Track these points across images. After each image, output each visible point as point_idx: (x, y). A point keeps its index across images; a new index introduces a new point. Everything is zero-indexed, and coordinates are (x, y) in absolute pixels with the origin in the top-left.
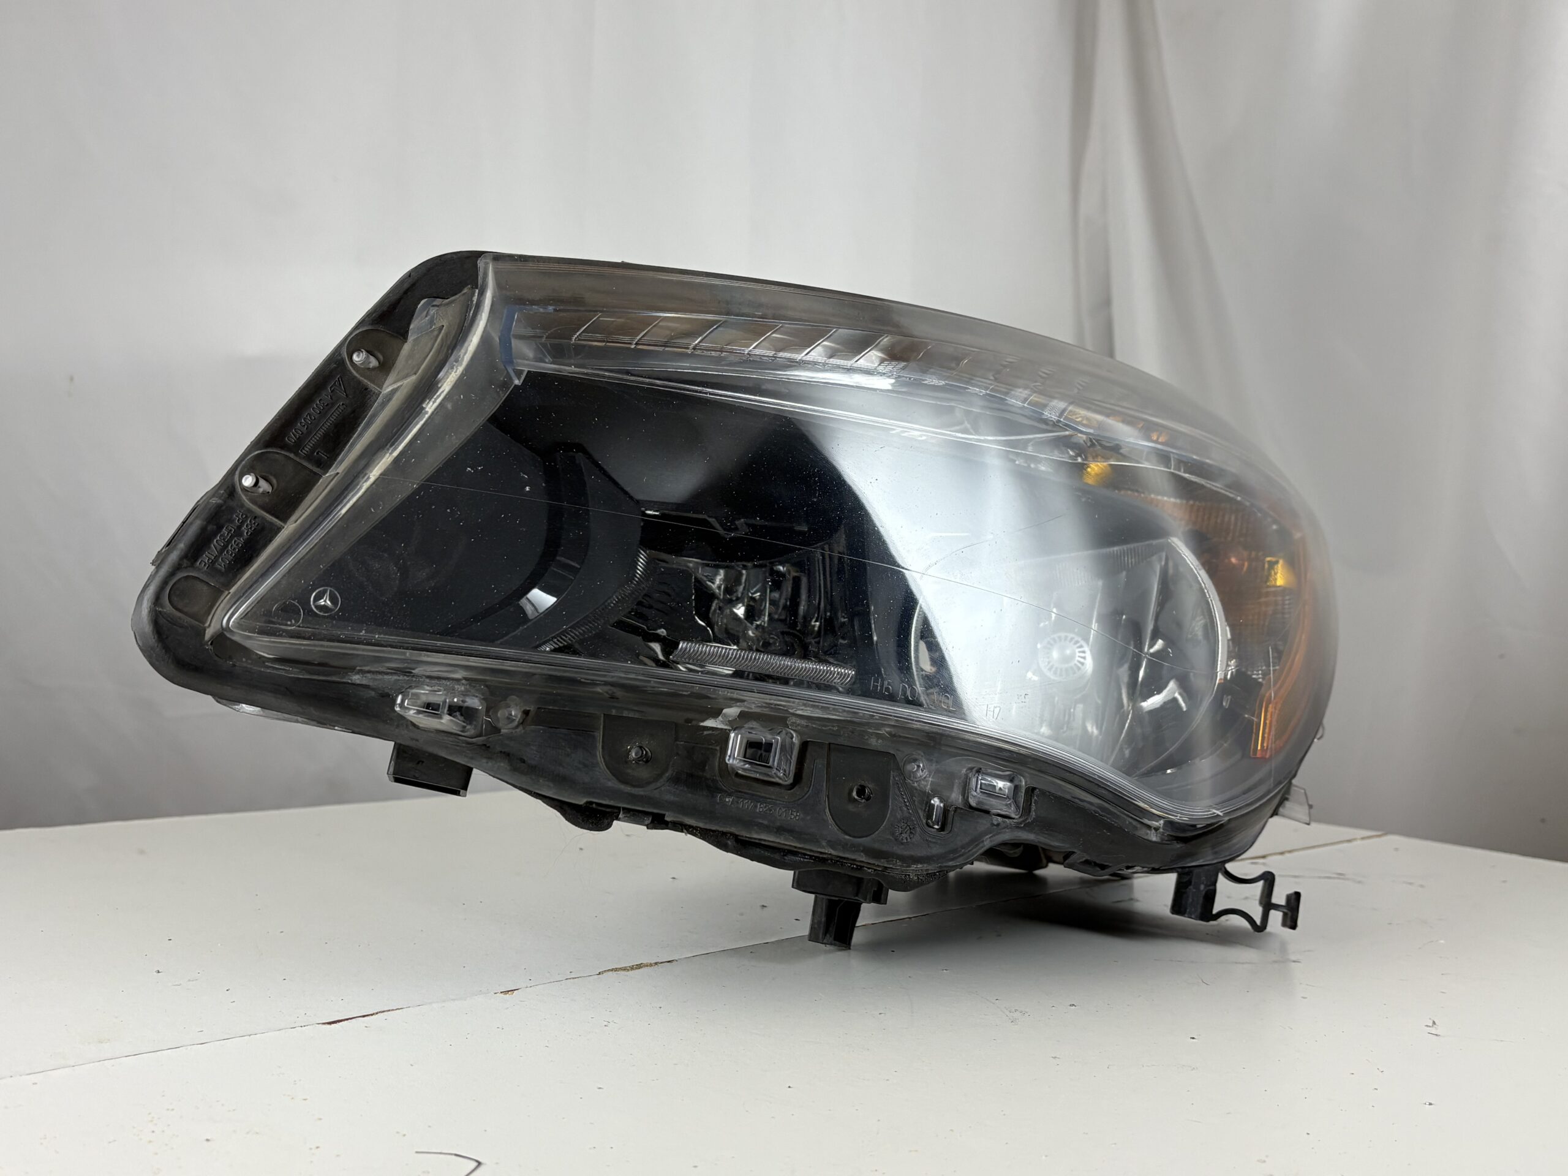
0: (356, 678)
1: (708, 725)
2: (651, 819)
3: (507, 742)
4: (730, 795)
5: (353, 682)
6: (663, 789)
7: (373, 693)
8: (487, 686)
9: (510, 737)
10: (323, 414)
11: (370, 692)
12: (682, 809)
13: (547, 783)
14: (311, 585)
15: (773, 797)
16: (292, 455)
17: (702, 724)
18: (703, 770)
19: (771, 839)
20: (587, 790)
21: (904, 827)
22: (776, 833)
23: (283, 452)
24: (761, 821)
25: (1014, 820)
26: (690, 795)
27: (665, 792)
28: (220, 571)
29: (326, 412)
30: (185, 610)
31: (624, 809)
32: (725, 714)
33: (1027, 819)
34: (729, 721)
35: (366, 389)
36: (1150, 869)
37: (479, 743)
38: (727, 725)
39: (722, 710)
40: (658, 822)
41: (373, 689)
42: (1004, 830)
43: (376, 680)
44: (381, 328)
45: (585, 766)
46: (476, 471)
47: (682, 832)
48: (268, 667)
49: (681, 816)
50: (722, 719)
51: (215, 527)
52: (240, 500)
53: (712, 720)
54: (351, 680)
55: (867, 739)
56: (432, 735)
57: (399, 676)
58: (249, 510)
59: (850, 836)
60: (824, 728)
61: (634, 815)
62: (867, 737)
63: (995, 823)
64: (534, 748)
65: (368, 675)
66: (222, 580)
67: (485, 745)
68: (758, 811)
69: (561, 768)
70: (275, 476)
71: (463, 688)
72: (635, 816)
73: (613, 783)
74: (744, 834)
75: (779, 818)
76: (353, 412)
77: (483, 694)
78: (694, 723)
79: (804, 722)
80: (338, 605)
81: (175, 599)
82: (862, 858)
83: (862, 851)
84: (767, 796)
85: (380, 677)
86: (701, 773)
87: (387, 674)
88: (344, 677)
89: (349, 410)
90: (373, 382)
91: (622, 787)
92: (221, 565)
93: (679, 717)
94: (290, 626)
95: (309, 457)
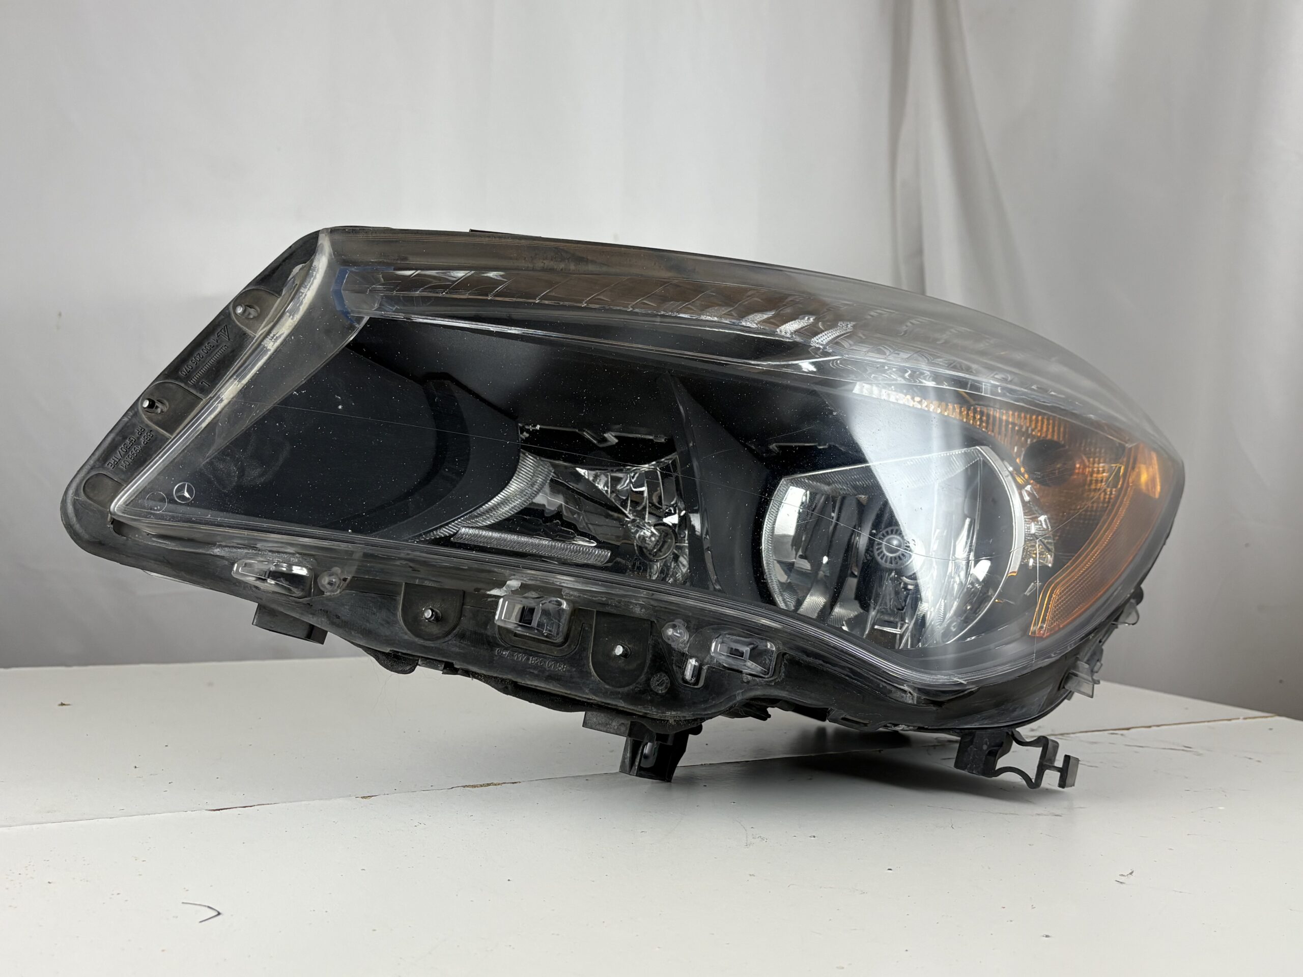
0: (217, 551)
1: (491, 594)
2: (443, 666)
3: (325, 602)
4: (506, 649)
5: (215, 554)
6: (450, 642)
7: (226, 563)
8: (316, 559)
9: (329, 599)
10: (209, 354)
12: (464, 658)
13: (357, 635)
14: (173, 481)
15: (544, 652)
16: (183, 385)
17: (488, 593)
18: (486, 629)
19: (543, 685)
20: (388, 641)
22: (545, 680)
23: (177, 383)
24: (532, 671)
25: (764, 680)
26: (473, 648)
27: (453, 646)
28: (122, 470)
29: (212, 352)
30: (95, 498)
31: (422, 657)
32: (508, 586)
33: (777, 679)
34: (512, 591)
35: (245, 334)
36: (916, 728)
37: (304, 603)
39: (506, 581)
40: (450, 669)
41: (227, 560)
42: (756, 687)
43: (231, 552)
44: (262, 287)
45: (388, 623)
46: (301, 394)
47: (470, 677)
48: (154, 542)
49: (465, 664)
50: (505, 589)
51: (121, 438)
52: (141, 418)
53: (498, 590)
54: (213, 552)
55: (632, 608)
56: (269, 595)
58: (147, 426)
59: (611, 686)
60: (594, 598)
61: (429, 662)
62: (631, 607)
63: (745, 681)
64: (347, 607)
65: (226, 549)
66: (123, 477)
67: (309, 604)
68: (530, 662)
69: (368, 624)
70: (168, 400)
71: (297, 560)
72: (431, 663)
73: (409, 636)
74: (522, 681)
75: (547, 669)
76: (233, 351)
77: (312, 565)
78: (482, 591)
79: (576, 593)
80: (194, 496)
81: (88, 490)
82: (622, 704)
83: (621, 699)
84: (540, 651)
85: (235, 550)
86: (483, 631)
87: (240, 548)
88: (208, 550)
89: (230, 350)
90: (249, 328)
91: (416, 640)
92: (123, 465)
93: (469, 587)
94: (156, 510)
95: (195, 386)
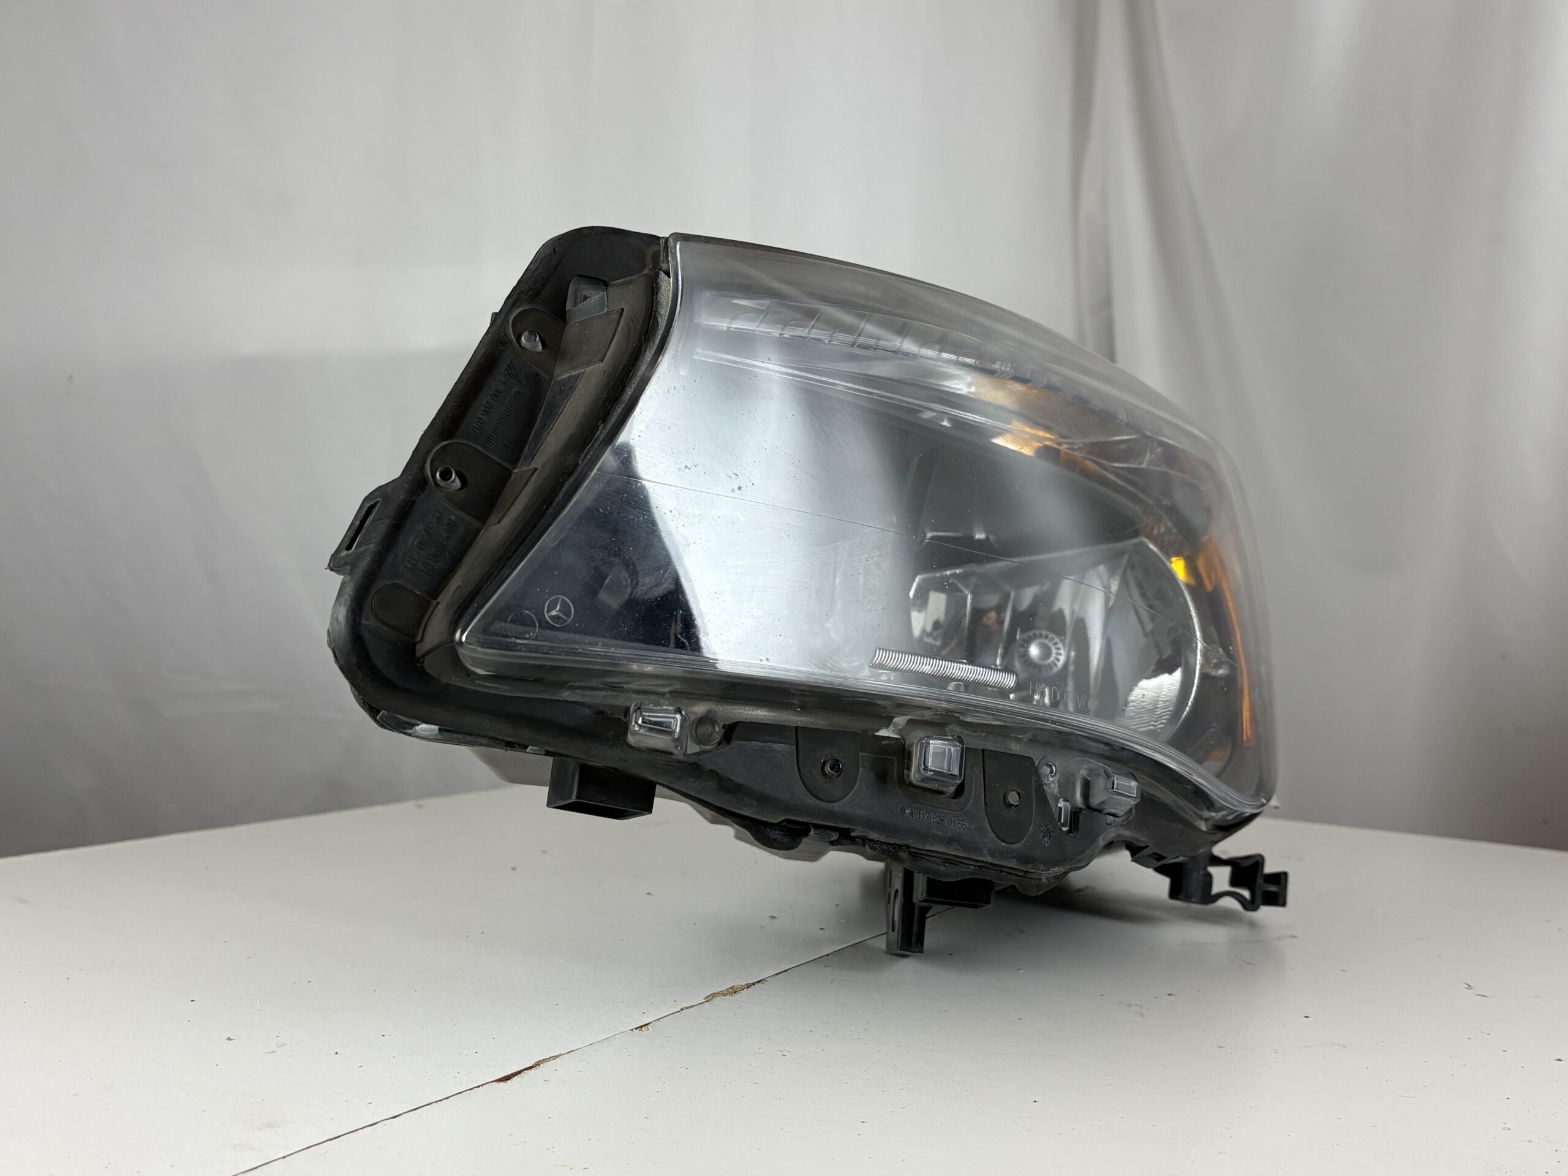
0: (567, 695)
1: (881, 735)
2: (838, 834)
4: (909, 807)
5: (564, 699)
6: (853, 802)
11: (586, 709)
12: (870, 823)
13: (750, 801)
15: (943, 807)
16: (479, 448)
17: (876, 734)
18: (885, 782)
19: (942, 849)
20: (789, 808)
21: (1045, 831)
22: (946, 843)
24: (934, 832)
27: (856, 806)
30: (392, 622)
31: (815, 825)
32: (895, 723)
33: (1129, 817)
34: (899, 729)
38: (897, 734)
39: (894, 717)
40: (844, 838)
42: (1112, 829)
43: (586, 696)
49: (867, 830)
50: (892, 729)
53: (885, 729)
55: (1009, 744)
57: (608, 692)
59: (1005, 842)
60: (975, 734)
61: (822, 832)
63: (1109, 822)
65: (582, 691)
67: (696, 763)
68: (931, 821)
73: (807, 799)
74: (919, 846)
75: (948, 828)
78: (870, 732)
79: (959, 729)
80: (571, 614)
81: (380, 610)
82: (1013, 864)
83: (1015, 858)
84: (937, 806)
87: (596, 689)
90: (544, 370)
91: (813, 801)
92: (423, 570)
